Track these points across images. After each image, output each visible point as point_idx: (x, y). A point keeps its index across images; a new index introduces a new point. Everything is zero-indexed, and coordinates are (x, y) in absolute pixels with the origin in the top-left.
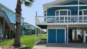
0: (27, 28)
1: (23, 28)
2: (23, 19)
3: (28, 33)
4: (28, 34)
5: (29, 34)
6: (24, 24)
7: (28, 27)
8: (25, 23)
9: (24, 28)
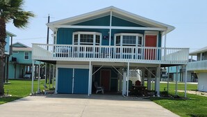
0: (22, 60)
1: (10, 59)
2: (12, 36)
3: (27, 73)
4: (26, 76)
5: (29, 76)
6: (14, 49)
7: (27, 57)
8: (18, 44)
9: (14, 59)
